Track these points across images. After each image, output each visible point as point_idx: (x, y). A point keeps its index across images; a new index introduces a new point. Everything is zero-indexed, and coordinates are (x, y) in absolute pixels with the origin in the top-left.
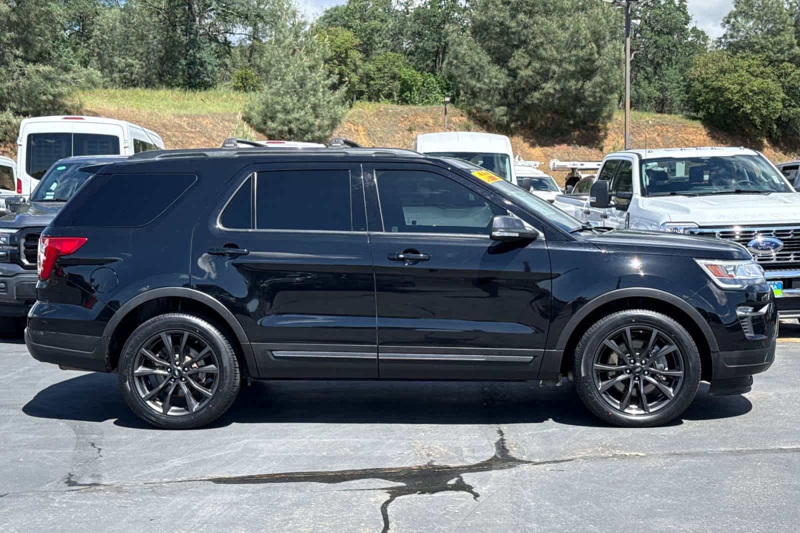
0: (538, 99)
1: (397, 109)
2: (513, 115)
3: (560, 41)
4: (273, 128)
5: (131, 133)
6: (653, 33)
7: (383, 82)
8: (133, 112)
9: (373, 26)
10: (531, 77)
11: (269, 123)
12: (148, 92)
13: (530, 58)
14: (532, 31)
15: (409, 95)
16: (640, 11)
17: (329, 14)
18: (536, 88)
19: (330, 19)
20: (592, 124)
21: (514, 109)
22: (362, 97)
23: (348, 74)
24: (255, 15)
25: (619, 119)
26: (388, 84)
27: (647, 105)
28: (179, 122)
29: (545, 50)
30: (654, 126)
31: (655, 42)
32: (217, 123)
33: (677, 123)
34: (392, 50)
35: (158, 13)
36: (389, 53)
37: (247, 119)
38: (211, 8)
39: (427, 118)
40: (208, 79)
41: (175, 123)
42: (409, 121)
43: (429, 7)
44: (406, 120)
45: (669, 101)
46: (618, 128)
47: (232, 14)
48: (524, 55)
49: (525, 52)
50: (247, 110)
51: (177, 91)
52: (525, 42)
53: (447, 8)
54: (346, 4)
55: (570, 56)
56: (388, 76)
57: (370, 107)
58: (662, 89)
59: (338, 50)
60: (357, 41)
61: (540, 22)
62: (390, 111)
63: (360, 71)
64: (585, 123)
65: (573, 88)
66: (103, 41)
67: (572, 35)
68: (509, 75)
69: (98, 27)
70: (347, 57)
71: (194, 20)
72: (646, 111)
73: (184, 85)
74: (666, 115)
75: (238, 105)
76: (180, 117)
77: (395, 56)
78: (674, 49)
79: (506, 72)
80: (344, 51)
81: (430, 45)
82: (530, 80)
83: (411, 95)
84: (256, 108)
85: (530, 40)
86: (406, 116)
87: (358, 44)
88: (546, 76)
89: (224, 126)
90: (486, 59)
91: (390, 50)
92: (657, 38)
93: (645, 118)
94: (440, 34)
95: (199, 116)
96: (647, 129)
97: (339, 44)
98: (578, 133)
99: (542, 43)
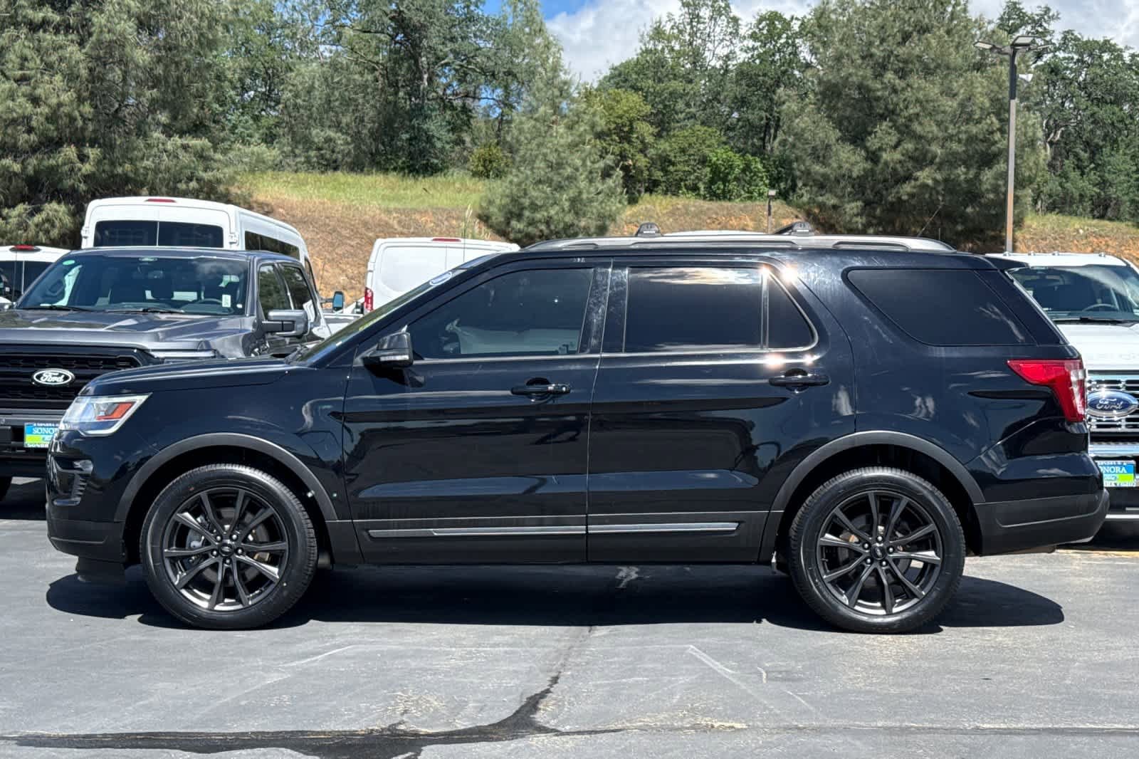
0: (908, 194)
1: (702, 206)
2: (874, 217)
3: (944, 112)
4: (519, 229)
5: (241, 222)
6: (1090, 102)
7: (687, 169)
8: (323, 203)
9: (671, 89)
10: (900, 162)
11: (514, 223)
12: (351, 178)
13: (899, 136)
14: (904, 97)
15: (722, 187)
16: (1071, 69)
17: (617, 72)
18: (908, 178)
19: (619, 79)
20: (993, 233)
21: (875, 209)
22: (656, 189)
23: (632, 155)
24: (504, 73)
25: (1034, 226)
26: (695, 171)
27: (1078, 207)
28: (387, 219)
29: (920, 124)
30: (1086, 237)
31: (1092, 115)
32: (441, 221)
33: (1123, 234)
34: (703, 123)
35: (374, 69)
36: (698, 127)
37: (484, 218)
38: (446, 61)
39: (745, 220)
40: (436, 161)
41: (380, 220)
42: (719, 224)
43: (758, 61)
44: (714, 222)
45: (1114, 202)
46: (1032, 238)
47: (474, 70)
48: (890, 131)
49: (891, 128)
50: (484, 205)
51: (393, 177)
52: (893, 112)
53: (783, 65)
54: (636, 57)
55: (959, 132)
56: (695, 160)
57: (664, 202)
58: (1103, 184)
59: (619, 121)
60: (648, 109)
61: (916, 86)
62: (693, 209)
63: (651, 152)
64: (982, 231)
65: (963, 177)
66: (296, 107)
67: (962, 105)
68: (867, 159)
69: (291, 87)
70: (631, 130)
71: (421, 79)
72: (1076, 215)
73: (402, 169)
74: (1107, 222)
75: (475, 197)
76: (388, 211)
77: (706, 131)
78: (1120, 125)
79: (863, 153)
80: (628, 123)
81: (756, 116)
82: (898, 166)
83: (725, 186)
84: (498, 201)
85: (901, 110)
86: (714, 216)
87: (649, 113)
88: (921, 160)
89: (451, 226)
90: (834, 135)
91: (699, 122)
92: (1096, 109)
93: (1074, 225)
94: (771, 100)
95: (416, 211)
96: (1075, 242)
97: (621, 112)
98: (970, 245)
99: (917, 115)
